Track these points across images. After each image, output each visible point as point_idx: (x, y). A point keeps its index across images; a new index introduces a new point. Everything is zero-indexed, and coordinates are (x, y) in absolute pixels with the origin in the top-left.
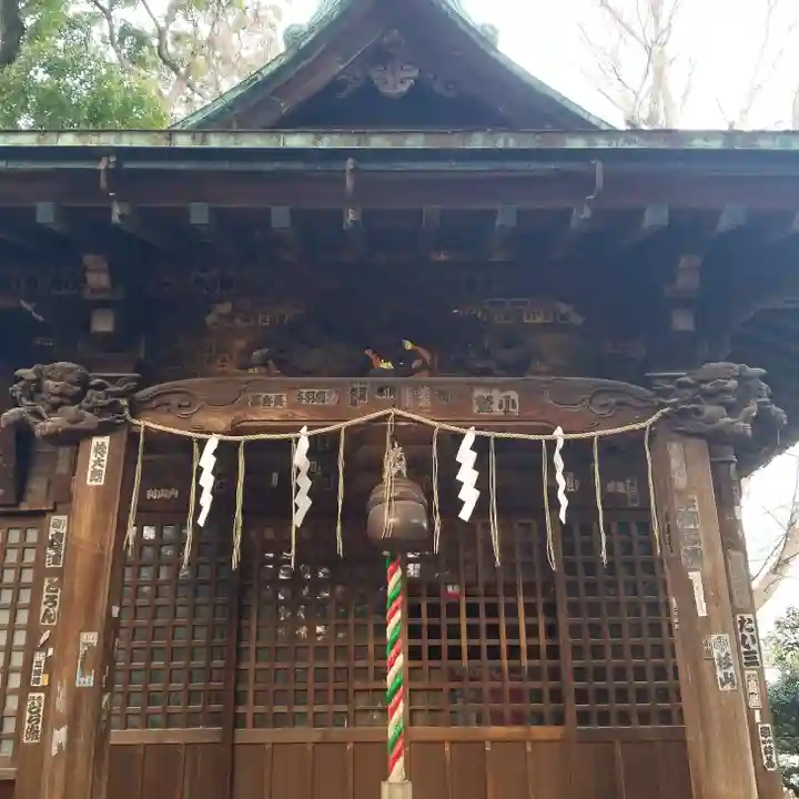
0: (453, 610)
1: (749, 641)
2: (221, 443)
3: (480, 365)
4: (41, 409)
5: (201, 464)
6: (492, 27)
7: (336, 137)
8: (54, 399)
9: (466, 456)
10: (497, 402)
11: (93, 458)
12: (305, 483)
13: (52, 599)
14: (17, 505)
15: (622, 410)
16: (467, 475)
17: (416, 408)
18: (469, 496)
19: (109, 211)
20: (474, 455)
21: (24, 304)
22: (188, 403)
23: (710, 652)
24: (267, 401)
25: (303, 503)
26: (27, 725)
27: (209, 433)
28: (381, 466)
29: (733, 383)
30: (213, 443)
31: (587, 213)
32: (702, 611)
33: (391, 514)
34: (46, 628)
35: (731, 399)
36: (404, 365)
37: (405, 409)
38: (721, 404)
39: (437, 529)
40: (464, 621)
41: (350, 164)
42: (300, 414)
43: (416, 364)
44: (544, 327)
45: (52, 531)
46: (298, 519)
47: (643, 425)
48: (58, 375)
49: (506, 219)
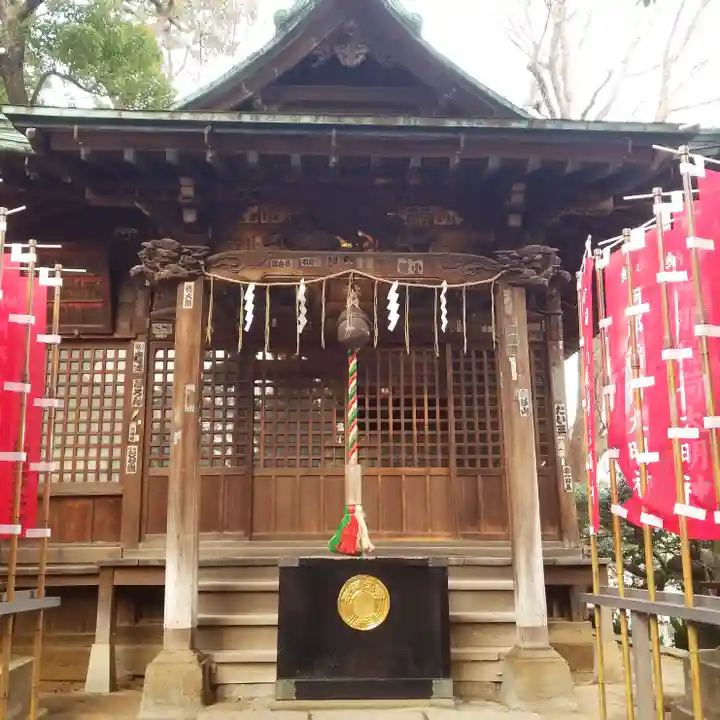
0: (385, 402)
1: (561, 419)
2: (256, 287)
3: (403, 245)
4: (158, 265)
5: (246, 298)
6: (419, 16)
7: (326, 118)
8: (163, 260)
9: (393, 296)
10: (410, 267)
11: (185, 293)
12: (304, 310)
13: (138, 391)
14: (112, 334)
15: (480, 272)
16: (393, 306)
17: (366, 268)
18: (394, 318)
19: (205, 155)
20: (397, 295)
21: (137, 205)
22: (235, 264)
23: (517, 398)
24: (281, 264)
25: (302, 321)
26: (128, 464)
27: (249, 281)
28: (345, 301)
29: (539, 256)
30: (252, 287)
31: (457, 161)
32: (515, 378)
33: (350, 324)
34: (136, 408)
35: (539, 265)
36: (359, 245)
37: (358, 270)
38: (533, 268)
39: (376, 335)
40: (391, 409)
41: (334, 132)
42: (301, 272)
43: (366, 244)
44: (446, 227)
45: (136, 351)
46: (300, 329)
47: (490, 280)
48: (166, 245)
49: (415, 162)
